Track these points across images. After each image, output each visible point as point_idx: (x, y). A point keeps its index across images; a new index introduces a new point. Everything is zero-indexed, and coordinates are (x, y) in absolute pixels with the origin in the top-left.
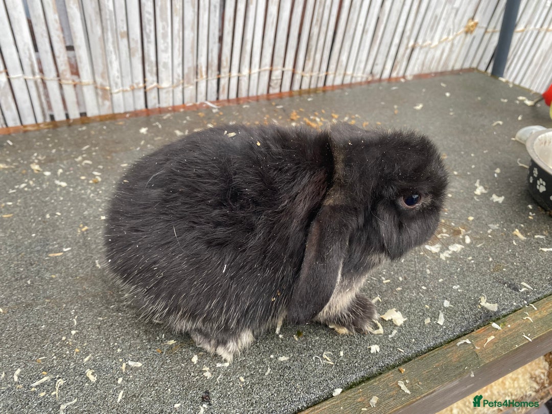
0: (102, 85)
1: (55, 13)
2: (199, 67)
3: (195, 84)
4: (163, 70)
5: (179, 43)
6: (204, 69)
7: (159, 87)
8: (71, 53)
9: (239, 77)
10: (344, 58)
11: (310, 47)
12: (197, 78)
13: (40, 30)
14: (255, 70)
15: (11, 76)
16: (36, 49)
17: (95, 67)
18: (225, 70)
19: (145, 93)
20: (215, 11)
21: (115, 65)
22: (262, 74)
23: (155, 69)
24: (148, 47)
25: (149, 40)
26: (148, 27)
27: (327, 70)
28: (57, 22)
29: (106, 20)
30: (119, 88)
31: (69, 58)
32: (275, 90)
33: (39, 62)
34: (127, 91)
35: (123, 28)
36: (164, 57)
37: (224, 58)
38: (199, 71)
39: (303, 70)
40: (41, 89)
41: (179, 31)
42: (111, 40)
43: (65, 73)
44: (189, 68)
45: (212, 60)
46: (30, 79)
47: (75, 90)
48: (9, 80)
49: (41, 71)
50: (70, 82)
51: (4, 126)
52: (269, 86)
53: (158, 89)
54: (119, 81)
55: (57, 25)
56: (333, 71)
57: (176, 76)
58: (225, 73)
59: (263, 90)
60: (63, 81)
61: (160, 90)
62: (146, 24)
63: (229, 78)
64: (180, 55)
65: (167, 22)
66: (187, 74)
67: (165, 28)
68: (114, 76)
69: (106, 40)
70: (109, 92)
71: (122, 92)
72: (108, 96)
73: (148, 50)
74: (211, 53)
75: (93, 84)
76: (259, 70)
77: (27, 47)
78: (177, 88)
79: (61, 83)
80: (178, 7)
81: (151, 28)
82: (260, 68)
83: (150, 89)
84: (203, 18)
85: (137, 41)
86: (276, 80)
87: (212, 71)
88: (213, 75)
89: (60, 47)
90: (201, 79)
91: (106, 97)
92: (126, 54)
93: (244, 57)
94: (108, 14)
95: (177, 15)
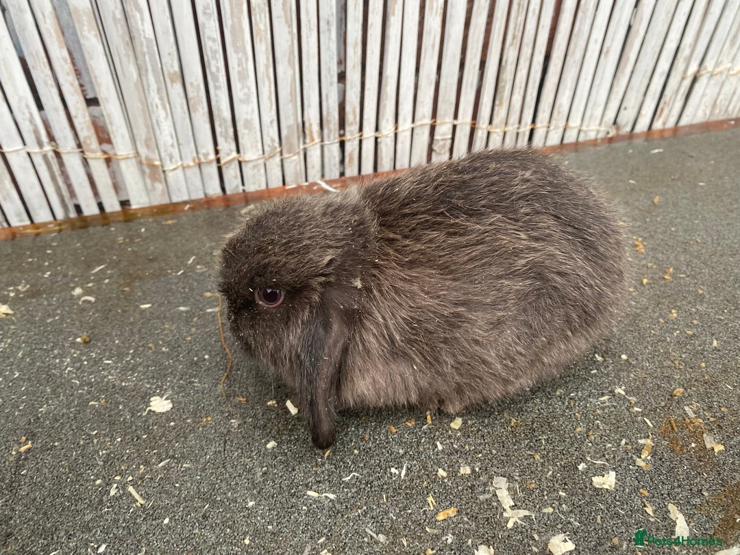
0: (148, 159)
1: (61, 47)
2: (307, 125)
3: (302, 152)
4: (246, 131)
5: (270, 87)
6: (315, 128)
7: (240, 159)
8: (93, 109)
9: (376, 139)
10: (564, 100)
11: (501, 84)
12: (304, 143)
13: (41, 75)
14: (405, 125)
15: (5, 149)
16: (40, 107)
17: (135, 131)
18: (352, 128)
19: (220, 169)
20: (329, 30)
21: (166, 128)
22: (416, 132)
23: (231, 130)
24: (216, 96)
25: (217, 84)
26: (213, 62)
27: (534, 121)
28: (66, 62)
29: (144, 55)
30: (177, 161)
31: (92, 117)
32: (441, 158)
33: (48, 126)
34: (189, 167)
35: (172, 66)
36: (246, 111)
37: (348, 109)
38: (307, 131)
39: (490, 123)
40: (56, 168)
41: (267, 67)
43: (88, 141)
44: (289, 127)
45: (328, 113)
46: (36, 153)
47: (108, 166)
48: (3, 155)
49: (52, 138)
50: (99, 154)
51: (5, 225)
52: (430, 150)
53: (240, 163)
54: (175, 152)
55: (68, 67)
56: (545, 123)
57: (267, 141)
58: (352, 134)
59: (420, 158)
60: (88, 155)
61: (243, 165)
62: (210, 58)
63: (361, 142)
64: (271, 106)
65: (245, 53)
66: (287, 138)
67: (242, 64)
68: (165, 145)
69: (146, 88)
70: (160, 168)
71: (181, 169)
72: (159, 175)
73: (217, 102)
74: (327, 100)
75: (135, 157)
76: (412, 126)
77: (23, 104)
78: (271, 160)
79: (85, 156)
80: (262, 27)
81: (219, 65)
82: (413, 121)
83: (225, 163)
84: (308, 43)
85: (198, 85)
86: (443, 140)
87: (330, 131)
88: (332, 137)
89: (77, 102)
90: (312, 144)
91: (156, 176)
92: (182, 108)
93: (385, 105)
94: (145, 44)
95: (261, 41)
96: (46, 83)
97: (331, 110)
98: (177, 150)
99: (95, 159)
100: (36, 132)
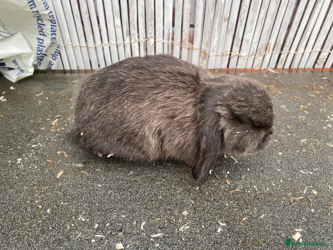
0: (205, 50)
1: (189, 4)
2: (269, 45)
3: (263, 56)
4: (246, 44)
5: (261, 27)
6: (272, 47)
7: (239, 55)
8: (192, 29)
9: (295, 54)
12: (265, 52)
13: (178, 14)
14: (309, 50)
15: (157, 40)
16: (173, 25)
17: (203, 39)
18: (286, 49)
19: (230, 58)
20: (291, 7)
21: (216, 39)
22: (312, 54)
23: (240, 43)
24: (239, 28)
25: (241, 24)
26: (243, 15)
28: (189, 9)
29: (218, 9)
30: (215, 53)
31: (190, 32)
32: (319, 66)
33: (173, 33)
34: (219, 55)
35: (227, 15)
36: (248, 36)
37: (288, 39)
38: (268, 48)
40: (170, 49)
41: (262, 19)
42: (217, 22)
43: (185, 41)
44: (262, 45)
45: (279, 41)
46: (166, 43)
47: (188, 52)
48: (155, 42)
49: (173, 39)
50: (187, 46)
52: (316, 62)
53: (239, 56)
54: (216, 49)
55: (189, 11)
57: (252, 49)
59: (310, 65)
60: (183, 46)
61: (239, 57)
62: (242, 13)
63: (288, 54)
64: (259, 35)
65: (256, 13)
66: (260, 49)
67: (254, 17)
68: (213, 45)
69: (214, 22)
70: (208, 55)
71: (215, 56)
72: (207, 58)
73: (239, 31)
74: (280, 36)
75: (199, 49)
76: (311, 51)
77: (169, 24)
78: (251, 57)
79: (182, 46)
80: (266, 3)
81: (245, 16)
82: (312, 49)
83: (233, 56)
84: (281, 11)
85: (233, 24)
86: (323, 59)
87: (277, 48)
88: (277, 51)
89: (187, 25)
90: (268, 52)
91: (205, 58)
92: (225, 32)
93: (303, 41)
94: (220, 5)
95: (264, 8)
96: (179, 17)
97: (280, 40)
98: (216, 48)
99: (185, 48)
100: (169, 35)
